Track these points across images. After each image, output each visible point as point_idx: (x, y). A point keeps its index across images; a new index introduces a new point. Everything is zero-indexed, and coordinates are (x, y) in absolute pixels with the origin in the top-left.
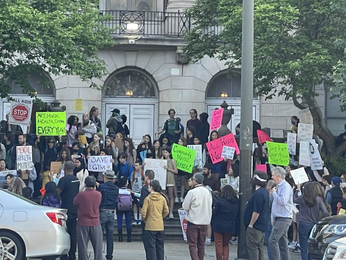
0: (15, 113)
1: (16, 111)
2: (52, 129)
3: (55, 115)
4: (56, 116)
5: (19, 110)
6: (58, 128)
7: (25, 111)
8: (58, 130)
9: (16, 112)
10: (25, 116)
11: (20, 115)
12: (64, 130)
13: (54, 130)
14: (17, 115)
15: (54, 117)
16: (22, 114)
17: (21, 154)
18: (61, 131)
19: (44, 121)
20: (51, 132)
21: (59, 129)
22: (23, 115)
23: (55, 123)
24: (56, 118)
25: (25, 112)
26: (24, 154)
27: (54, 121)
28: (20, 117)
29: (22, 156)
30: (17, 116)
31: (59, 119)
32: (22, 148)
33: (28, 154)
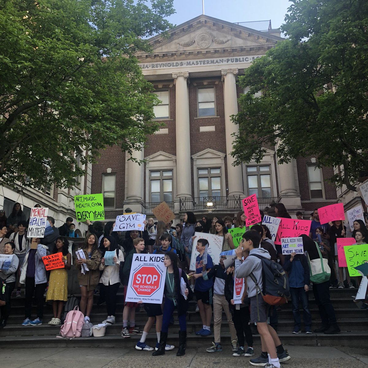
0: (138, 281)
1: (139, 277)
2: (89, 214)
3: (91, 198)
4: (93, 199)
5: (144, 276)
6: (95, 212)
7: (154, 276)
8: (96, 215)
9: (140, 279)
10: (154, 285)
11: (145, 284)
12: (102, 214)
13: (92, 214)
14: (141, 284)
15: (90, 199)
16: (149, 281)
17: (35, 217)
18: (99, 216)
19: (81, 205)
20: (88, 217)
21: (97, 213)
22: (151, 284)
23: (92, 206)
24: (93, 201)
25: (155, 278)
26: (38, 217)
27: (90, 205)
28: (147, 287)
29: (35, 219)
30: (141, 286)
31: (96, 202)
32: (37, 210)
33: (42, 217)
